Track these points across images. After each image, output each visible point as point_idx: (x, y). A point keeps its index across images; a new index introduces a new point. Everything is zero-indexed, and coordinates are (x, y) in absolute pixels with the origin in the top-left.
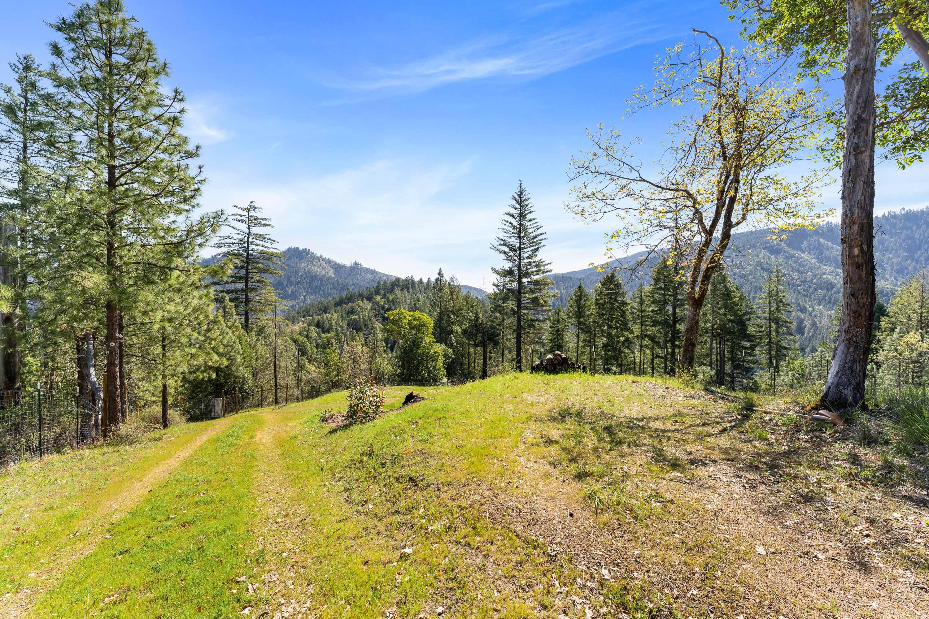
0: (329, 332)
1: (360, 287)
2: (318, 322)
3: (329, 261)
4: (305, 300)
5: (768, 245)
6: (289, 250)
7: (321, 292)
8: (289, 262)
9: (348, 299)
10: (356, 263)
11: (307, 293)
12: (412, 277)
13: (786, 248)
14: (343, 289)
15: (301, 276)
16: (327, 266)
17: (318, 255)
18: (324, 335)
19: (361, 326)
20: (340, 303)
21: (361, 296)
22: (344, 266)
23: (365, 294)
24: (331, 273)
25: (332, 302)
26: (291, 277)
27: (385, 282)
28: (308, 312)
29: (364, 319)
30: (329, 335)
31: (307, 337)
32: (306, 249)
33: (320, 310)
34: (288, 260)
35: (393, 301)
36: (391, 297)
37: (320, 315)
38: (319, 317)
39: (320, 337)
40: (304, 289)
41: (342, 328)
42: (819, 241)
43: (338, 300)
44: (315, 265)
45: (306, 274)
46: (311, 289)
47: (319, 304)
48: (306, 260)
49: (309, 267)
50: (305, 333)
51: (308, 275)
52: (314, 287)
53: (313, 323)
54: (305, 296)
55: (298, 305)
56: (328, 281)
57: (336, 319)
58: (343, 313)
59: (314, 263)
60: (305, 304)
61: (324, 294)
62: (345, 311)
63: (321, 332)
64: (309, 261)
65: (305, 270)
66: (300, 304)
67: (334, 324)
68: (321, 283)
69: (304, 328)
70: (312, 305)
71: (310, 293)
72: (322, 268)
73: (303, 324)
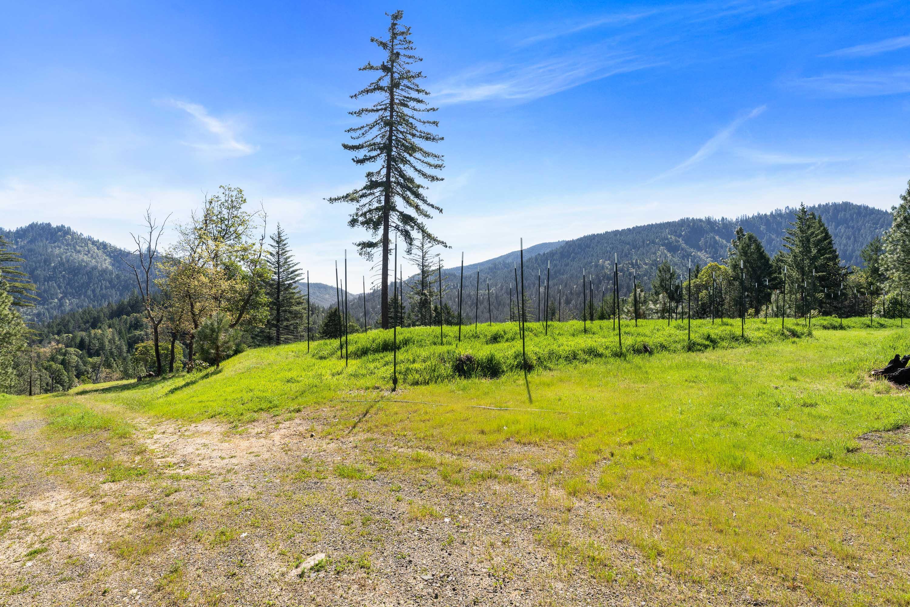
0: (98, 355)
2: (82, 341)
3: (104, 246)
4: (61, 305)
5: (666, 241)
6: (33, 226)
7: (89, 292)
8: (33, 246)
9: (132, 307)
10: (148, 249)
11: (65, 295)
13: (684, 245)
15: (55, 268)
16: (100, 253)
17: (85, 235)
18: (89, 359)
20: (119, 312)
22: (129, 253)
24: (107, 264)
25: (106, 310)
26: (36, 268)
28: (66, 326)
31: (63, 363)
32: (63, 226)
33: (85, 323)
34: (31, 242)
37: (85, 330)
38: (84, 334)
40: (60, 287)
41: (119, 348)
42: (714, 238)
43: (115, 307)
44: (79, 252)
45: (64, 265)
46: (71, 287)
47: (84, 312)
48: (63, 243)
49: (69, 254)
50: (60, 357)
51: (66, 266)
52: (77, 284)
53: (73, 343)
54: (62, 297)
55: (49, 313)
56: (101, 275)
57: (110, 337)
58: (122, 327)
59: (78, 248)
60: (62, 311)
61: (94, 296)
62: (126, 324)
63: (85, 355)
64: (68, 245)
65: (62, 259)
66: (52, 311)
67: (107, 343)
68: (90, 278)
69: (59, 351)
70: (72, 313)
71: (70, 293)
72: (92, 256)
73: (57, 345)
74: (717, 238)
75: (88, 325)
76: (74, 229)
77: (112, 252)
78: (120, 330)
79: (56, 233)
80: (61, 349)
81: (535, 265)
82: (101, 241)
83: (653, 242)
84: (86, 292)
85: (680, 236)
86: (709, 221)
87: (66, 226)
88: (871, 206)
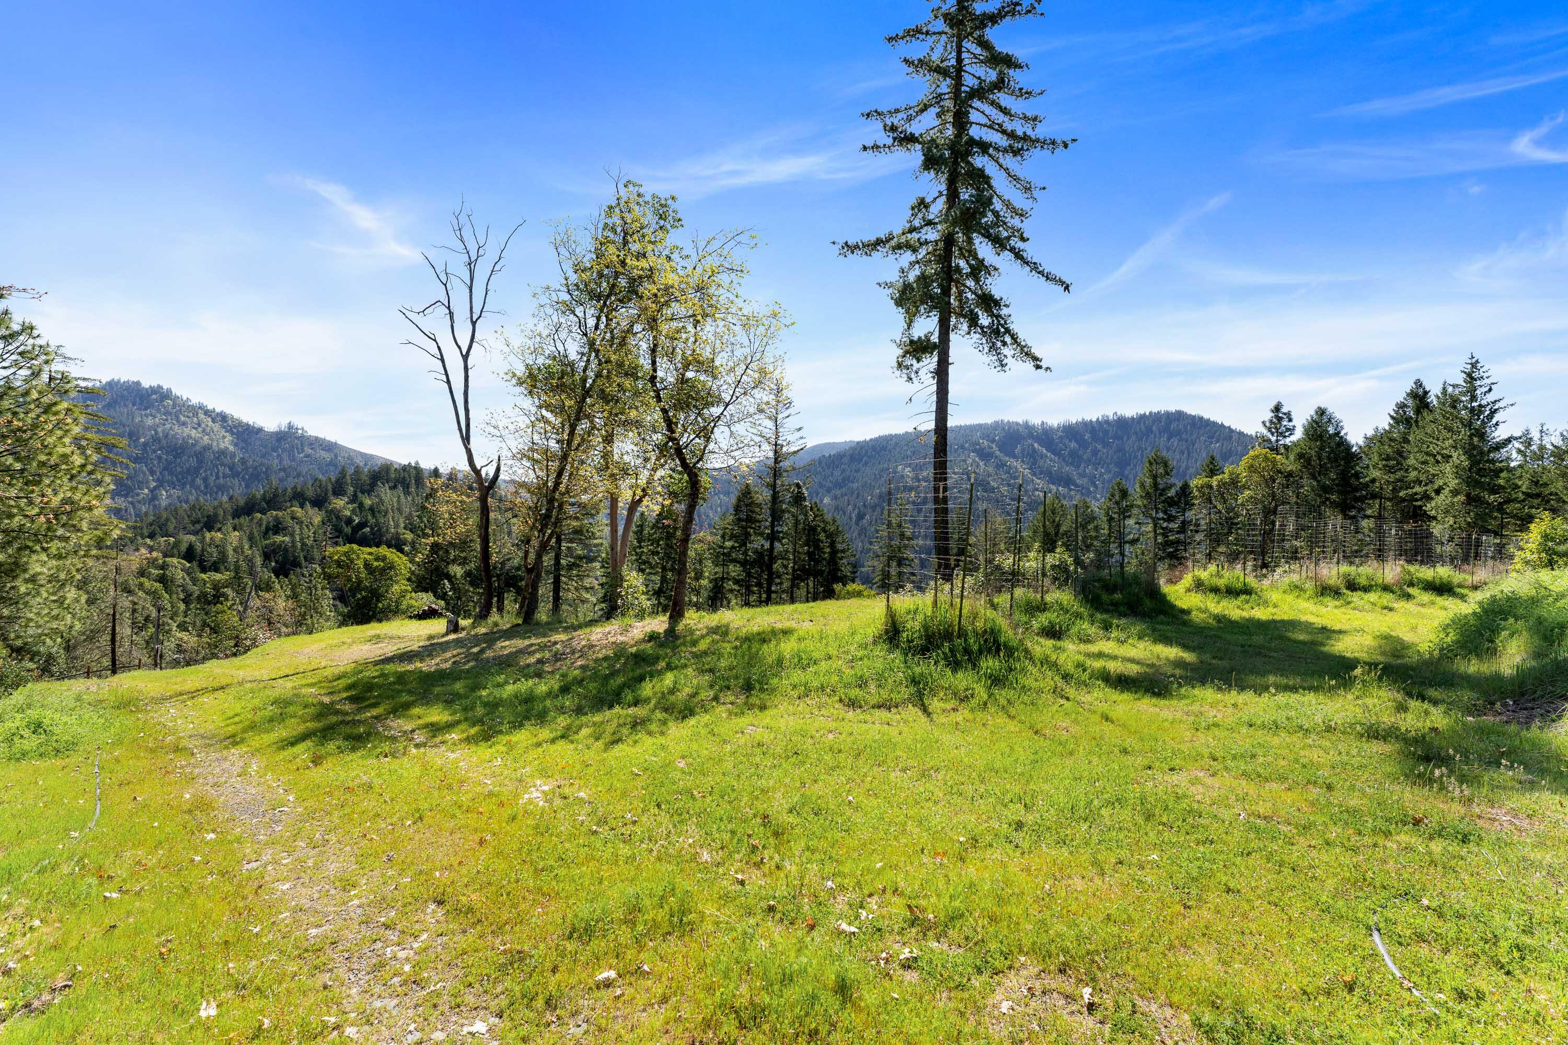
0: (217, 570)
1: (299, 475)
2: (191, 548)
3: (222, 418)
4: (154, 497)
5: (978, 447)
7: (199, 481)
8: (111, 413)
9: (268, 503)
10: (290, 426)
11: (161, 483)
12: (417, 463)
13: (998, 453)
14: (256, 477)
15: (145, 445)
16: (216, 427)
17: (195, 401)
18: (203, 576)
19: (295, 558)
20: (248, 509)
21: (299, 497)
22: (260, 430)
23: (310, 493)
24: (226, 442)
25: (227, 506)
27: (358, 471)
28: (163, 526)
29: (303, 544)
30: (218, 576)
31: (162, 580)
32: (160, 387)
33: (194, 523)
34: (109, 405)
35: (372, 509)
36: (368, 502)
37: (195, 533)
38: (193, 538)
39: (194, 581)
40: (152, 473)
41: (250, 561)
42: (1033, 446)
43: (242, 502)
44: (184, 424)
45: (160, 441)
46: (171, 473)
47: (193, 508)
48: (159, 411)
49: (168, 426)
50: (155, 572)
51: (164, 442)
52: (179, 469)
53: (175, 551)
54: (155, 488)
55: (134, 508)
56: (218, 458)
57: (235, 544)
58: (255, 531)
59: (183, 419)
60: (155, 506)
61: (206, 487)
62: (260, 525)
63: (197, 569)
64: (167, 413)
65: (156, 433)
66: (138, 506)
67: (231, 552)
68: (200, 462)
69: (152, 562)
70: (173, 511)
71: (168, 482)
72: (204, 431)
73: (150, 553)
74: (1036, 445)
75: (198, 526)
76: (177, 391)
77: (235, 427)
78: (251, 533)
79: (149, 396)
80: (156, 559)
81: (819, 469)
82: (218, 410)
83: (962, 447)
84: (193, 481)
85: (993, 441)
86: (1026, 425)
87: (165, 387)
88: (1206, 416)
